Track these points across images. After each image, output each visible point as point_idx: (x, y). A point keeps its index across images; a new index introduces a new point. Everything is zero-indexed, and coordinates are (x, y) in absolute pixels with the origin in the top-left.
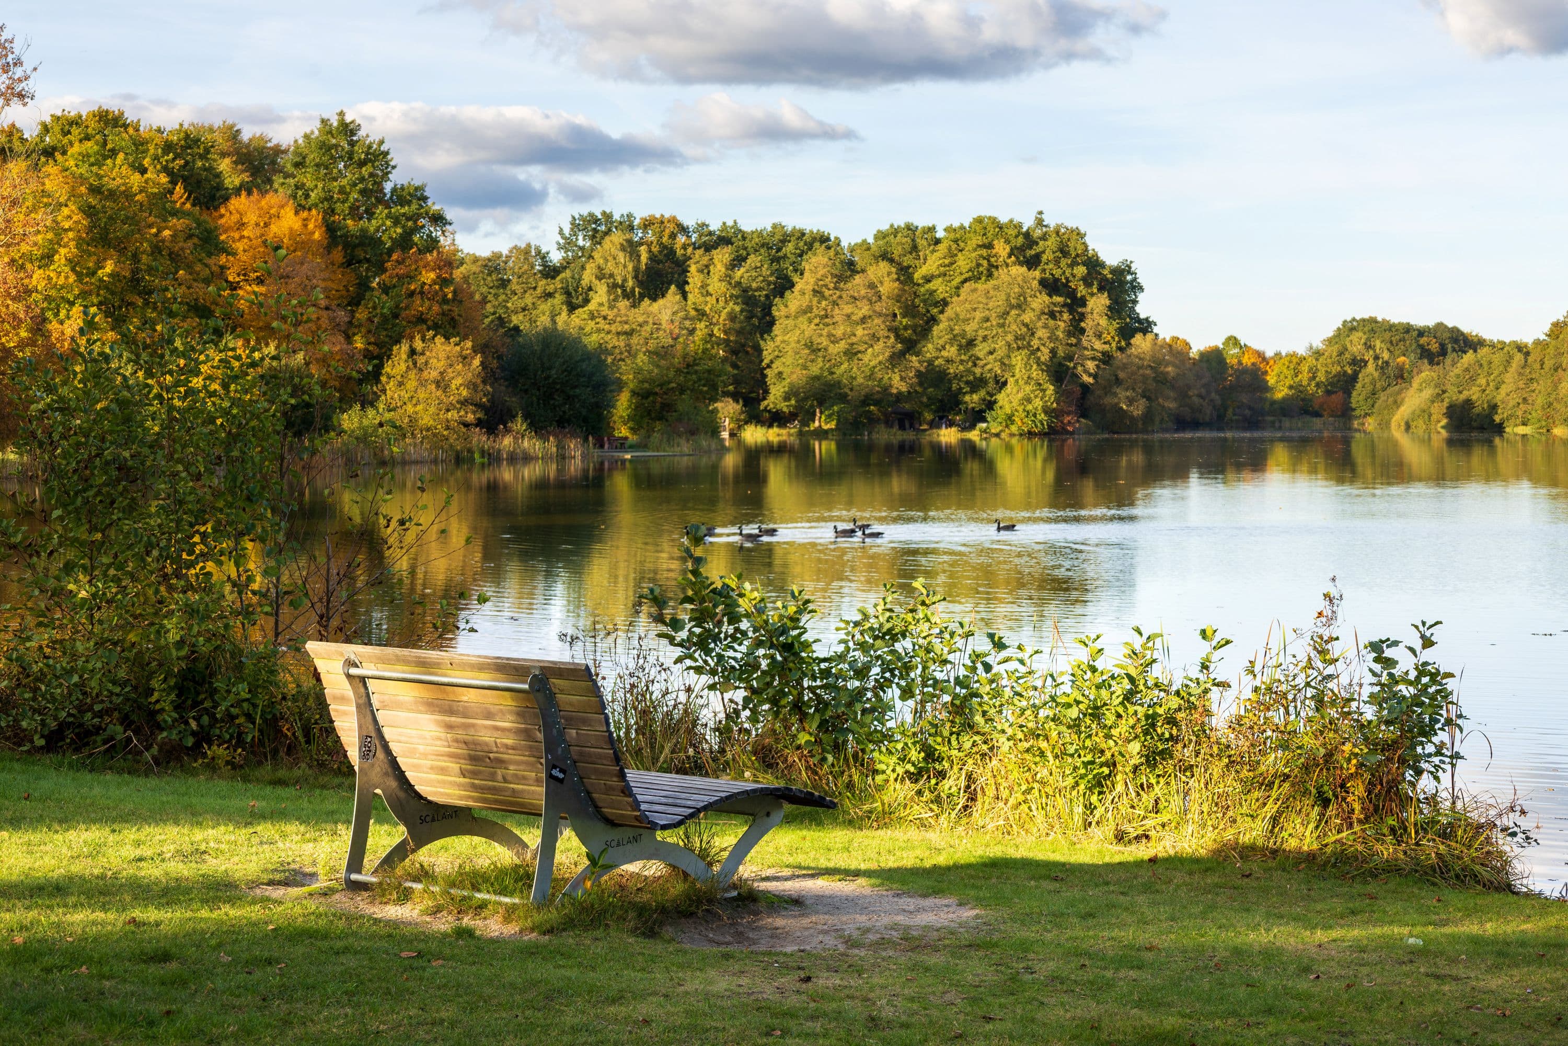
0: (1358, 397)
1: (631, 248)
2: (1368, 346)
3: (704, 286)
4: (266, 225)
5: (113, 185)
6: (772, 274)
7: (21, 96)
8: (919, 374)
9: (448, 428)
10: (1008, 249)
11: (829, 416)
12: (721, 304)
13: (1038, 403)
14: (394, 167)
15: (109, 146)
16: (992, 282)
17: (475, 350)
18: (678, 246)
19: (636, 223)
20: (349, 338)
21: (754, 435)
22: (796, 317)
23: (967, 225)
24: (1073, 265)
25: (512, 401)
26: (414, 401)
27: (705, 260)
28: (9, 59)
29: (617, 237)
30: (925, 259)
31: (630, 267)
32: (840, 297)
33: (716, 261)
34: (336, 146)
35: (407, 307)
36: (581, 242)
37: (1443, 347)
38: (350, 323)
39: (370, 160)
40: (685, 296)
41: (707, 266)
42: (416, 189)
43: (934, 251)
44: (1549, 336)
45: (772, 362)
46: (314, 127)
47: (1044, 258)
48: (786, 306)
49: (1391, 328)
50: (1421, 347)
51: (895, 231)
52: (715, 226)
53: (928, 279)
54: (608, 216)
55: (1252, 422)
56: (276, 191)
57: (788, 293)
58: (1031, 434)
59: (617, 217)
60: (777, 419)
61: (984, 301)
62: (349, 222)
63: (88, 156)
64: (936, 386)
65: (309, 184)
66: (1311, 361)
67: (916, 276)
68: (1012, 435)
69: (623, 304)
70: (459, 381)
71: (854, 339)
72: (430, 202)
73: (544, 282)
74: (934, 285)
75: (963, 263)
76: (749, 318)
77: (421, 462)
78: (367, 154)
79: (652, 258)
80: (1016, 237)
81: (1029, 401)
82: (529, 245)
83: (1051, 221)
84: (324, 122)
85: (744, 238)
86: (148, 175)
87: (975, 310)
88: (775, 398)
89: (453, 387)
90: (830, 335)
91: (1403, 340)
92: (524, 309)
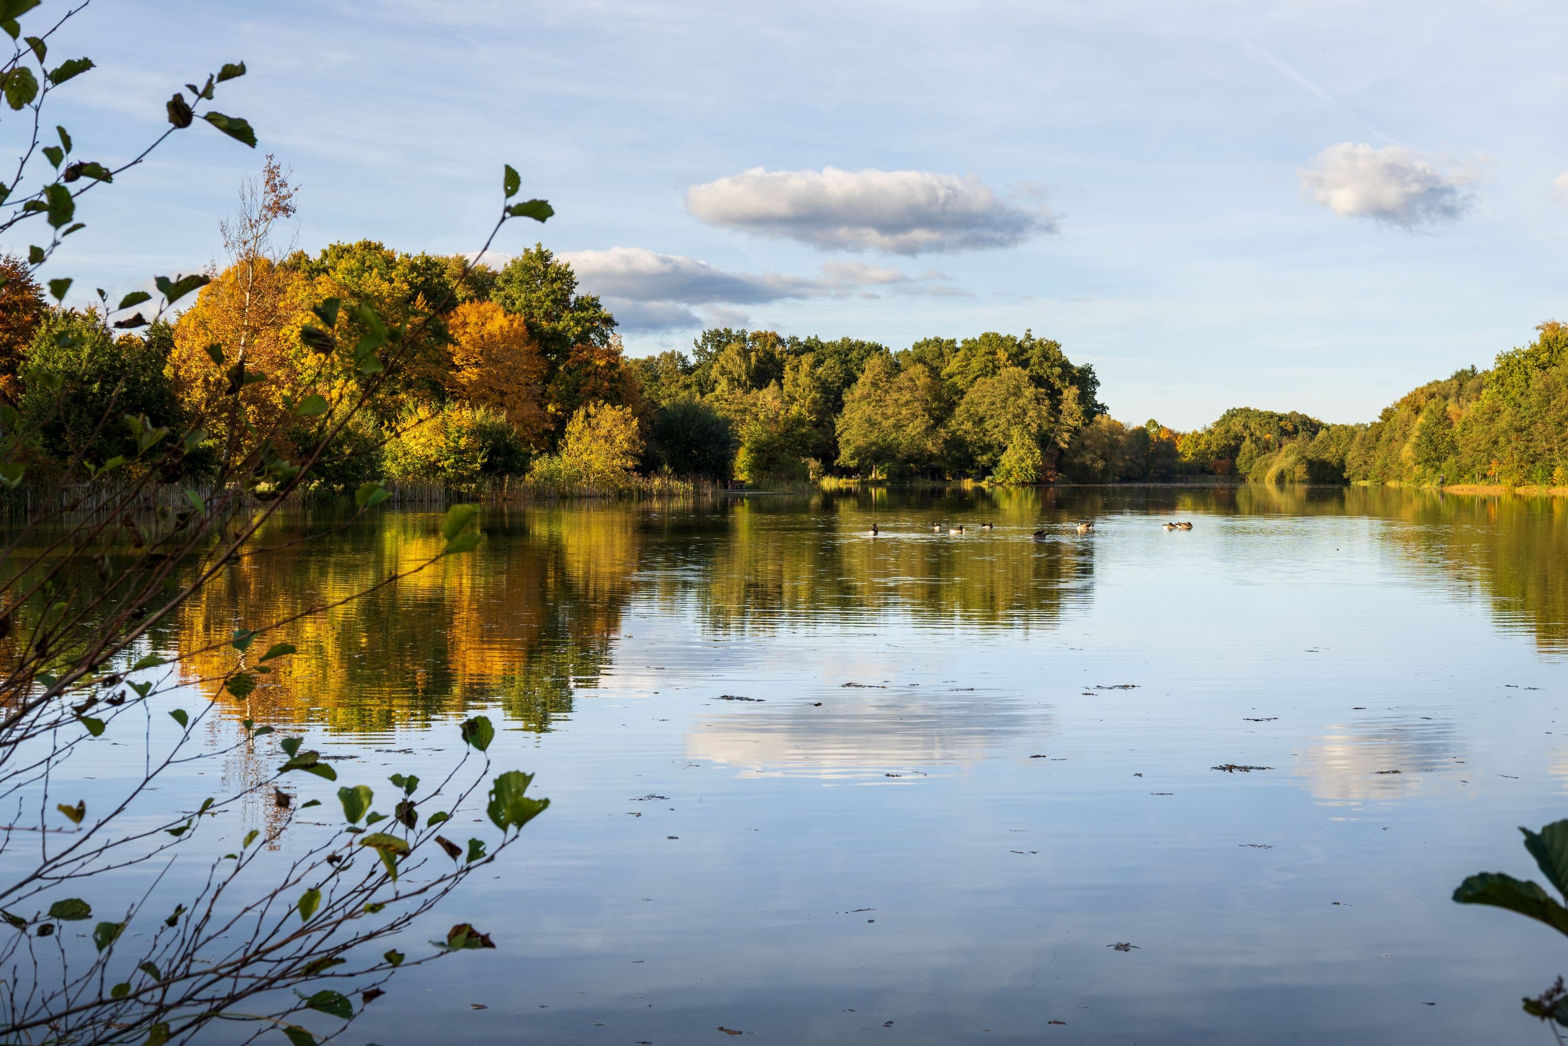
0: (1240, 461)
1: (745, 354)
2: (1246, 427)
3: (795, 380)
4: (483, 324)
5: (368, 291)
6: (842, 372)
7: (286, 210)
8: (946, 442)
9: (613, 472)
10: (1007, 355)
11: (882, 471)
12: (807, 392)
13: (1029, 462)
14: (576, 284)
15: (367, 264)
16: (996, 378)
17: (634, 414)
18: (776, 353)
19: (748, 336)
20: (542, 406)
21: (829, 483)
22: (859, 401)
23: (977, 339)
24: (1051, 367)
25: (661, 453)
26: (588, 452)
27: (795, 362)
28: (276, 181)
29: (735, 346)
30: (949, 362)
31: (744, 367)
32: (890, 388)
33: (803, 362)
34: (535, 268)
35: (585, 384)
36: (709, 350)
37: (1295, 427)
38: (542, 395)
39: (559, 279)
40: (781, 386)
41: (797, 367)
42: (593, 299)
43: (954, 357)
44: (1381, 418)
45: (842, 433)
46: (519, 254)
47: (1032, 361)
48: (852, 394)
49: (1260, 414)
50: (1281, 428)
51: (928, 343)
52: (802, 339)
53: (950, 376)
54: (728, 332)
55: (1168, 477)
56: (491, 300)
57: (853, 385)
58: (1024, 484)
59: (734, 332)
60: (844, 472)
61: (991, 390)
62: (545, 323)
63: (352, 271)
64: (958, 450)
65: (515, 296)
66: (1207, 437)
67: (942, 374)
68: (1011, 484)
69: (739, 392)
70: (622, 437)
71: (900, 417)
72: (602, 309)
73: (683, 377)
74: (956, 379)
75: (975, 364)
76: (826, 402)
77: (593, 497)
78: (557, 274)
79: (759, 361)
80: (1012, 347)
81: (1023, 460)
82: (673, 352)
83: (1036, 336)
84: (526, 251)
85: (822, 347)
86: (395, 284)
87: (984, 396)
88: (845, 457)
89: (617, 441)
90: (883, 414)
91: (1269, 423)
92: (670, 396)
